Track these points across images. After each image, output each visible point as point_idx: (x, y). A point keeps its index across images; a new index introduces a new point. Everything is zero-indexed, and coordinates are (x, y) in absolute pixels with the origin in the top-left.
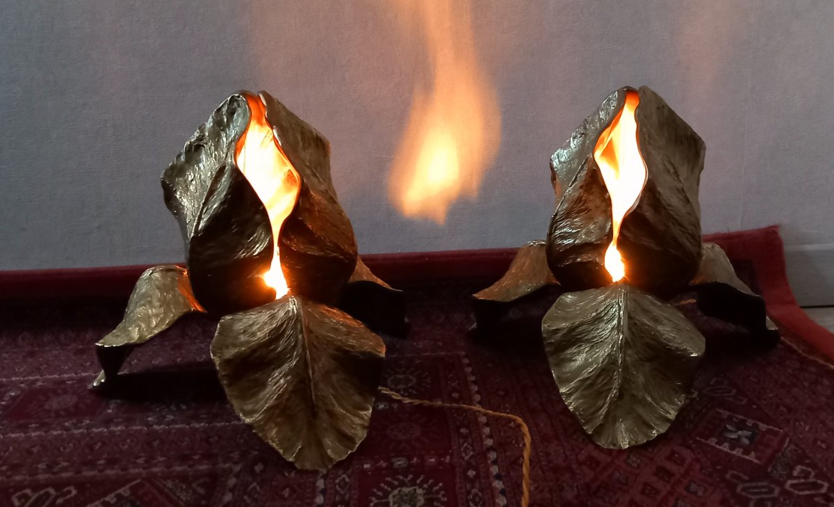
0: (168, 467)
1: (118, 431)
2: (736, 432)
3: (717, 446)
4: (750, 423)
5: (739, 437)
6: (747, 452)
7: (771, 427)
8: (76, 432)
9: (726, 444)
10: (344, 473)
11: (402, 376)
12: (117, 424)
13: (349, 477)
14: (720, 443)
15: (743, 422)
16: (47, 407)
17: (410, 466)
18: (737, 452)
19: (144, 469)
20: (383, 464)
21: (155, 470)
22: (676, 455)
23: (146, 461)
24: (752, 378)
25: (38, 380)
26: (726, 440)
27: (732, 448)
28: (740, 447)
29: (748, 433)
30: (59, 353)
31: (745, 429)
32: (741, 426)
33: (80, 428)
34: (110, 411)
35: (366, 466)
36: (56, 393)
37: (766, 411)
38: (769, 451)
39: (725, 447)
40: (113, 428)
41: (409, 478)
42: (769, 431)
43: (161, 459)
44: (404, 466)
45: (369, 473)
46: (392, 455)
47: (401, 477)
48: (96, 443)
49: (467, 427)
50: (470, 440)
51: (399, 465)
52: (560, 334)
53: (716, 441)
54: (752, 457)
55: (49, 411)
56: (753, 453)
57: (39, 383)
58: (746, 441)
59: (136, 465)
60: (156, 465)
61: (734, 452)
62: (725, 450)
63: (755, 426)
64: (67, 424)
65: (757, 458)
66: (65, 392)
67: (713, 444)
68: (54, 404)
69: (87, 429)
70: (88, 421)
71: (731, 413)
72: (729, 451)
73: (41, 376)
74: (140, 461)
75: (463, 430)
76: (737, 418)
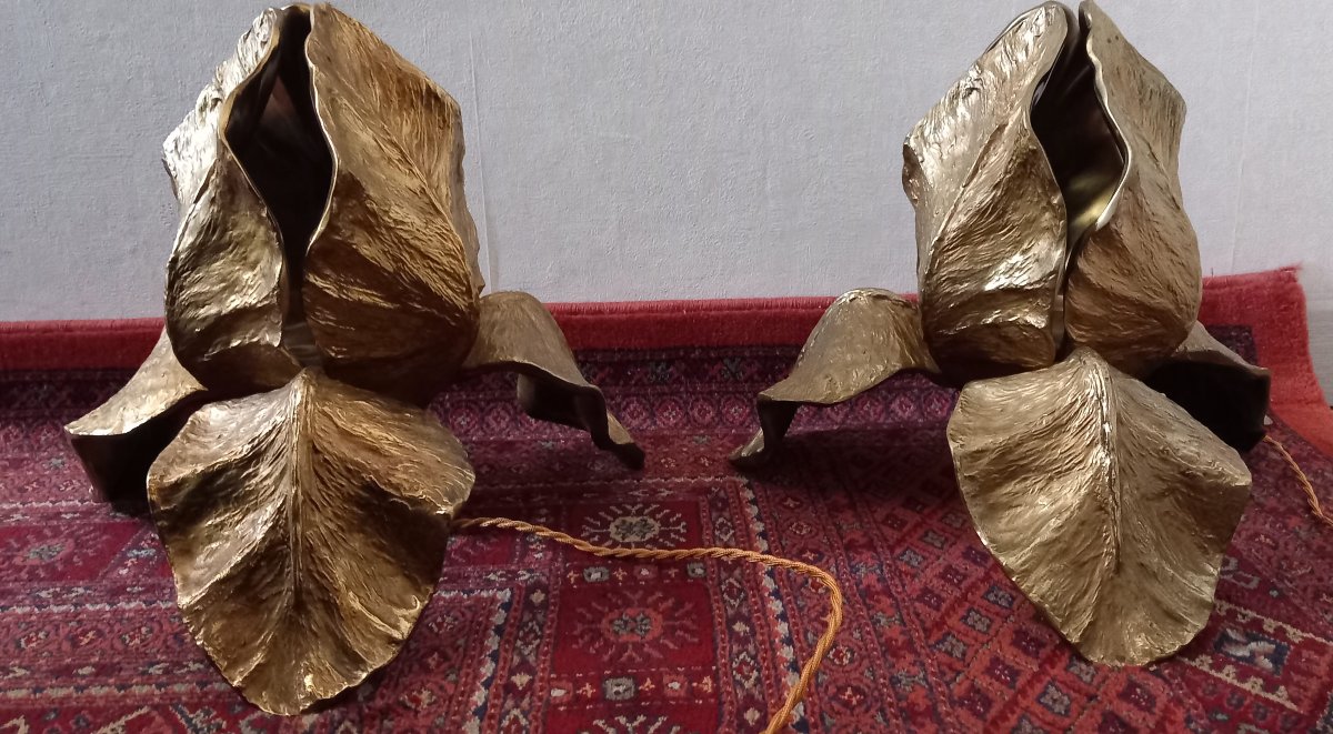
0: (203, 684)
1: (130, 610)
2: (1246, 644)
3: (1213, 672)
4: (1270, 625)
5: (1253, 654)
6: (1270, 686)
7: (1311, 635)
8: (55, 609)
9: (1230, 669)
10: (517, 706)
11: (635, 520)
12: (130, 597)
13: (525, 715)
14: (1218, 667)
15: (1257, 624)
16: (18, 561)
17: (640, 695)
18: (1253, 686)
19: (159, 686)
20: (588, 690)
21: (178, 688)
22: (1138, 690)
23: (166, 672)
24: (1262, 537)
25: (16, 510)
26: (1228, 660)
27: (1243, 676)
28: (1258, 675)
29: (1269, 647)
30: (63, 463)
31: (1263, 639)
32: (1254, 631)
33: (64, 603)
34: (124, 572)
35: (557, 693)
36: (39, 535)
37: (1297, 602)
38: (1314, 685)
39: (1228, 674)
40: (122, 605)
41: (636, 723)
42: (1308, 644)
43: (194, 667)
44: (628, 696)
45: (562, 709)
46: (608, 672)
47: (623, 720)
48: (84, 633)
49: (747, 621)
50: (751, 647)
51: (617, 693)
52: (985, 460)
53: (1211, 661)
54: (1280, 696)
55: (19, 569)
56: (1282, 688)
57: (18, 516)
58: (1267, 664)
59: (147, 678)
60: (181, 679)
61: (1247, 686)
62: (1229, 680)
63: (1280, 632)
64: (43, 594)
65: (1292, 699)
66: (56, 533)
67: (1206, 668)
68: (32, 555)
69: (76, 605)
70: (81, 590)
71: (1232, 606)
72: (1235, 682)
73: (23, 504)
74: (155, 670)
75: (739, 627)
76: (1244, 616)
